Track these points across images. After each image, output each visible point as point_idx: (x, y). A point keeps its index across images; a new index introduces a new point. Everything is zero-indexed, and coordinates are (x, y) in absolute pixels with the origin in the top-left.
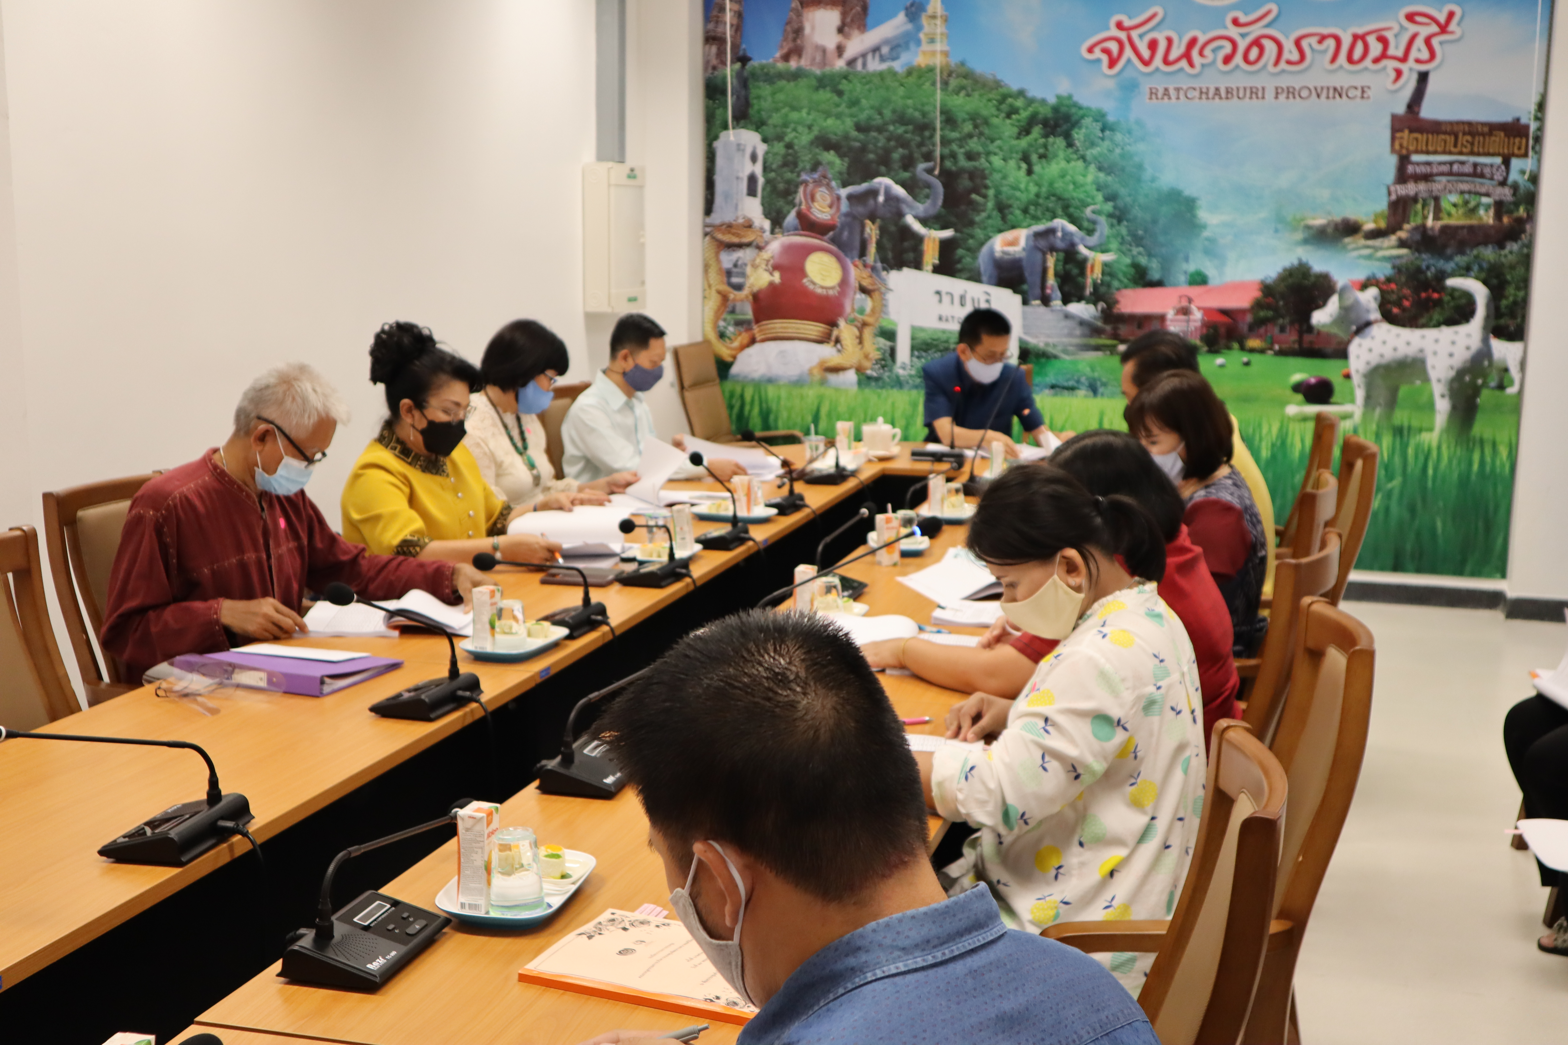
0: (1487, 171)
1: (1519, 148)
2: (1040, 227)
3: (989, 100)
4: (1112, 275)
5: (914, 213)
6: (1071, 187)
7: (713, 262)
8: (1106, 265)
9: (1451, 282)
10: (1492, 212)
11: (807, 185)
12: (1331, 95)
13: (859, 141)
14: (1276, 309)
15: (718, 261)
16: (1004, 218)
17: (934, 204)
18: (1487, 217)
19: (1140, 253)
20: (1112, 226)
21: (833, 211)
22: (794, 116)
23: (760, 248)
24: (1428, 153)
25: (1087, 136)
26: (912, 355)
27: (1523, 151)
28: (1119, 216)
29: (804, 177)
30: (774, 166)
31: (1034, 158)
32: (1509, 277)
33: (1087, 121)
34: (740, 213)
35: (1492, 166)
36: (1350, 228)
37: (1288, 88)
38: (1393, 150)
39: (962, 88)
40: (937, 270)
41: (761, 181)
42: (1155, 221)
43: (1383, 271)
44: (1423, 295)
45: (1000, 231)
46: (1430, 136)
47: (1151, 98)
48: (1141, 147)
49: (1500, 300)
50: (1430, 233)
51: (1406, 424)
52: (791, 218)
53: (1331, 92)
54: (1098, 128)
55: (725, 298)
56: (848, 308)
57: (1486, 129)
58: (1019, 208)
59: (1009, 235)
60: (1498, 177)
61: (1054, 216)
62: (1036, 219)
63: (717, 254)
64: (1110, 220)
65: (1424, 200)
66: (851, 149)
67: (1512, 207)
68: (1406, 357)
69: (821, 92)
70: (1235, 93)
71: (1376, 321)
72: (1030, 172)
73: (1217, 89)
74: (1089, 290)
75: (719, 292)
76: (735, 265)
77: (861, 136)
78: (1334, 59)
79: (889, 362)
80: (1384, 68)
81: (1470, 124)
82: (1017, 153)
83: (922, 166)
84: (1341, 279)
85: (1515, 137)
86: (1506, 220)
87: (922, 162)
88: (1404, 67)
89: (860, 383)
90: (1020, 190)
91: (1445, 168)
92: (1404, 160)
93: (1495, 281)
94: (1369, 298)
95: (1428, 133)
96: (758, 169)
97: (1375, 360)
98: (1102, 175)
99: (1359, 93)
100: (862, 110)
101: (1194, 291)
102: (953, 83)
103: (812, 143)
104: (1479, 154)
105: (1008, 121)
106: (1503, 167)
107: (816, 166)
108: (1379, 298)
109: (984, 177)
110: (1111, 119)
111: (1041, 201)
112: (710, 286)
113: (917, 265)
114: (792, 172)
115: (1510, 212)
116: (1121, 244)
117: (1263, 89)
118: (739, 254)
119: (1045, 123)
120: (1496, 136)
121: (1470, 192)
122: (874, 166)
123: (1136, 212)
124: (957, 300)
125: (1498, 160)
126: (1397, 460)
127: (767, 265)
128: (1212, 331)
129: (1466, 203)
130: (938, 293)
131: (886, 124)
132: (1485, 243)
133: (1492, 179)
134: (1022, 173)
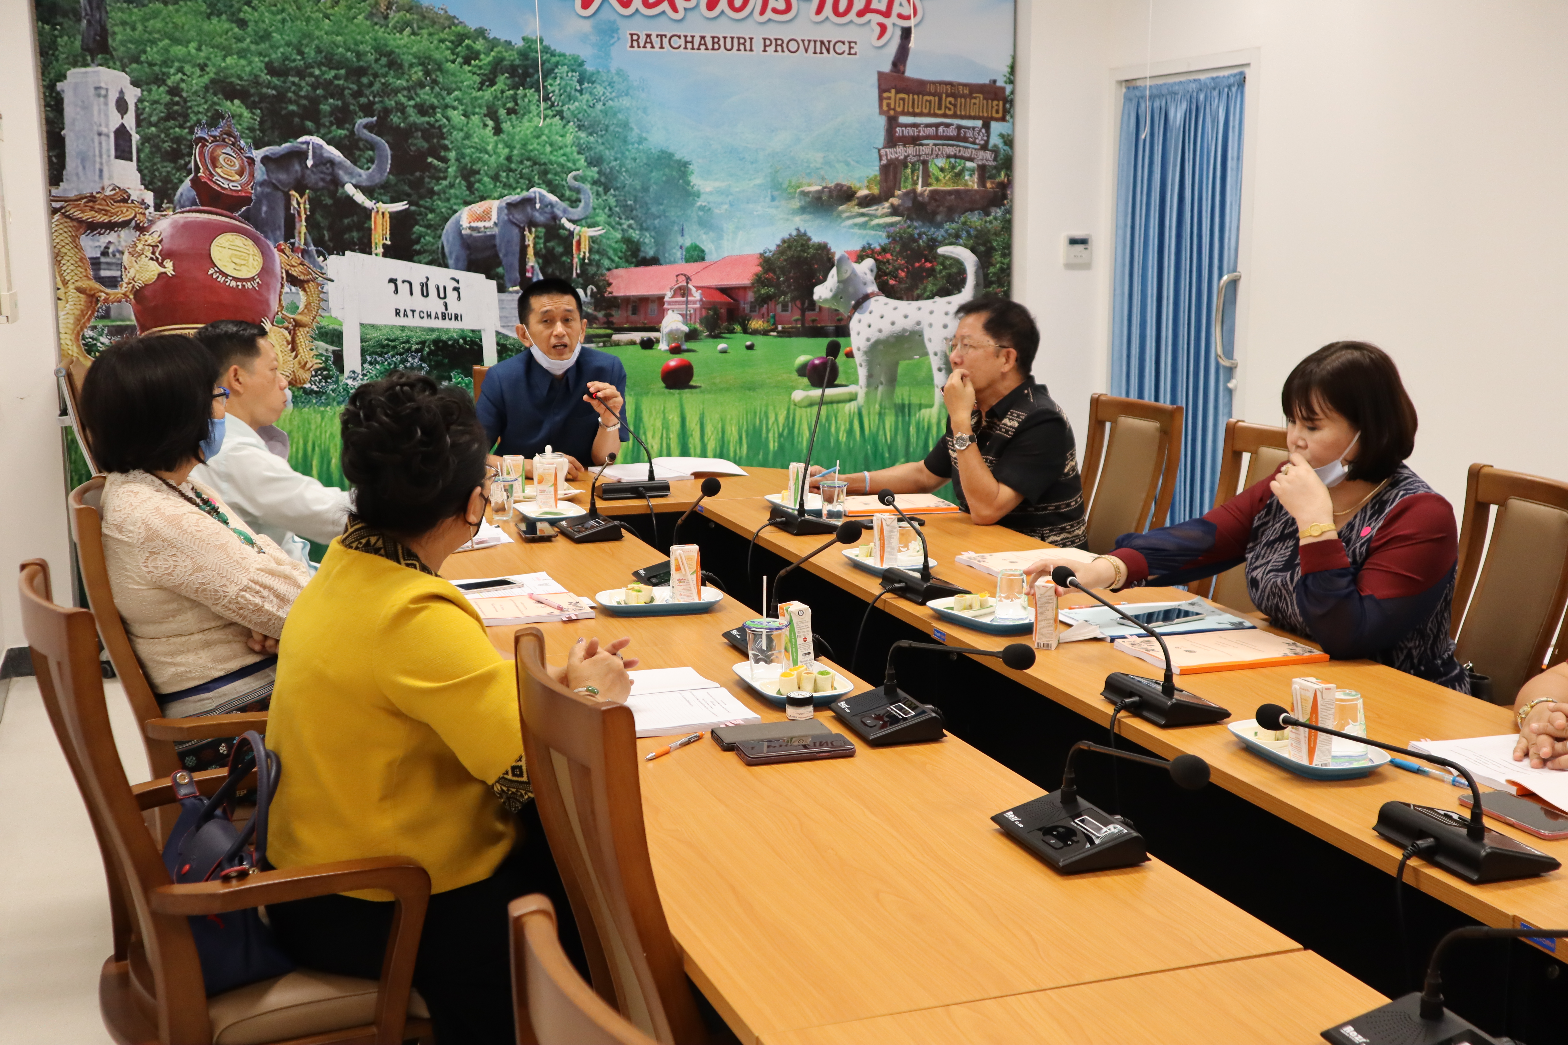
0: (970, 134)
1: (997, 112)
2: (514, 197)
3: (442, 41)
4: (602, 253)
5: (354, 181)
6: (548, 149)
7: (68, 251)
8: (593, 240)
9: (941, 250)
10: (976, 177)
11: (204, 145)
12: (818, 50)
13: (274, 88)
14: (777, 286)
15: (77, 247)
16: (470, 187)
17: (381, 169)
18: (972, 182)
19: (630, 226)
20: (598, 194)
21: (245, 178)
22: (178, 50)
23: (141, 229)
24: (914, 115)
25: (563, 88)
26: (364, 361)
27: (1000, 115)
28: (605, 184)
29: (199, 133)
30: (154, 119)
31: (502, 112)
32: (995, 244)
33: (562, 70)
34: (106, 182)
35: (974, 128)
36: (845, 195)
37: (776, 40)
38: (882, 112)
39: (408, 24)
40: (389, 252)
41: (136, 138)
42: (645, 189)
43: (879, 240)
44: (917, 265)
45: (467, 203)
46: (916, 97)
47: (632, 46)
48: (625, 102)
49: (988, 268)
50: (920, 199)
51: (907, 402)
52: (185, 187)
53: (818, 44)
54: (575, 79)
55: (92, 298)
56: (275, 306)
57: (966, 91)
58: (487, 175)
59: (478, 208)
60: (980, 141)
61: (531, 185)
62: (511, 188)
63: (75, 239)
64: (595, 188)
65: (913, 164)
66: (263, 97)
67: (994, 172)
68: (904, 330)
69: (215, 20)
70: (722, 42)
71: (873, 295)
72: (498, 131)
73: (703, 38)
74: (576, 271)
75: (79, 290)
76: (105, 253)
77: (276, 81)
78: (819, 11)
79: (334, 371)
80: (870, 21)
81: (951, 84)
82: (480, 107)
83: (361, 122)
84: (838, 250)
85: (993, 100)
86: (989, 185)
87: (360, 118)
88: (887, 22)
89: (295, 400)
90: (487, 152)
91: (931, 131)
92: (892, 122)
93: (982, 249)
94: (865, 269)
95: (914, 94)
96: (130, 121)
97: (875, 336)
98: (583, 135)
99: (846, 48)
100: (274, 47)
101: (691, 268)
102: (395, 17)
103: (207, 88)
104: (962, 117)
105: (466, 68)
106: (983, 131)
107: (216, 118)
108: (875, 270)
109: (442, 136)
110: (589, 68)
111: (513, 166)
112: (65, 283)
113: (365, 248)
114: (181, 127)
115: (992, 177)
116: (609, 216)
117: (751, 39)
118: (112, 237)
119: (512, 70)
120: (975, 98)
121: (955, 157)
122: (297, 120)
123: (624, 177)
124: (417, 289)
125: (979, 123)
126: (900, 439)
127: (153, 253)
128: (711, 313)
129: (953, 167)
130: (393, 281)
131: (309, 66)
132: (972, 210)
133: (974, 143)
134: (489, 131)
